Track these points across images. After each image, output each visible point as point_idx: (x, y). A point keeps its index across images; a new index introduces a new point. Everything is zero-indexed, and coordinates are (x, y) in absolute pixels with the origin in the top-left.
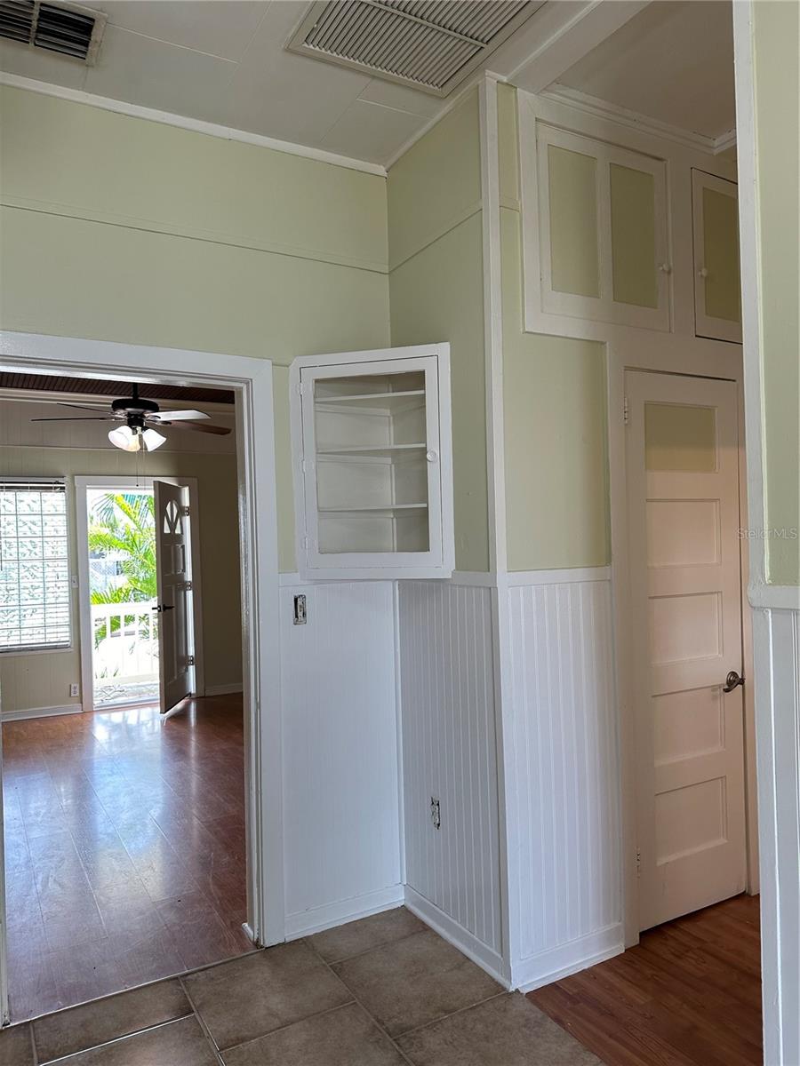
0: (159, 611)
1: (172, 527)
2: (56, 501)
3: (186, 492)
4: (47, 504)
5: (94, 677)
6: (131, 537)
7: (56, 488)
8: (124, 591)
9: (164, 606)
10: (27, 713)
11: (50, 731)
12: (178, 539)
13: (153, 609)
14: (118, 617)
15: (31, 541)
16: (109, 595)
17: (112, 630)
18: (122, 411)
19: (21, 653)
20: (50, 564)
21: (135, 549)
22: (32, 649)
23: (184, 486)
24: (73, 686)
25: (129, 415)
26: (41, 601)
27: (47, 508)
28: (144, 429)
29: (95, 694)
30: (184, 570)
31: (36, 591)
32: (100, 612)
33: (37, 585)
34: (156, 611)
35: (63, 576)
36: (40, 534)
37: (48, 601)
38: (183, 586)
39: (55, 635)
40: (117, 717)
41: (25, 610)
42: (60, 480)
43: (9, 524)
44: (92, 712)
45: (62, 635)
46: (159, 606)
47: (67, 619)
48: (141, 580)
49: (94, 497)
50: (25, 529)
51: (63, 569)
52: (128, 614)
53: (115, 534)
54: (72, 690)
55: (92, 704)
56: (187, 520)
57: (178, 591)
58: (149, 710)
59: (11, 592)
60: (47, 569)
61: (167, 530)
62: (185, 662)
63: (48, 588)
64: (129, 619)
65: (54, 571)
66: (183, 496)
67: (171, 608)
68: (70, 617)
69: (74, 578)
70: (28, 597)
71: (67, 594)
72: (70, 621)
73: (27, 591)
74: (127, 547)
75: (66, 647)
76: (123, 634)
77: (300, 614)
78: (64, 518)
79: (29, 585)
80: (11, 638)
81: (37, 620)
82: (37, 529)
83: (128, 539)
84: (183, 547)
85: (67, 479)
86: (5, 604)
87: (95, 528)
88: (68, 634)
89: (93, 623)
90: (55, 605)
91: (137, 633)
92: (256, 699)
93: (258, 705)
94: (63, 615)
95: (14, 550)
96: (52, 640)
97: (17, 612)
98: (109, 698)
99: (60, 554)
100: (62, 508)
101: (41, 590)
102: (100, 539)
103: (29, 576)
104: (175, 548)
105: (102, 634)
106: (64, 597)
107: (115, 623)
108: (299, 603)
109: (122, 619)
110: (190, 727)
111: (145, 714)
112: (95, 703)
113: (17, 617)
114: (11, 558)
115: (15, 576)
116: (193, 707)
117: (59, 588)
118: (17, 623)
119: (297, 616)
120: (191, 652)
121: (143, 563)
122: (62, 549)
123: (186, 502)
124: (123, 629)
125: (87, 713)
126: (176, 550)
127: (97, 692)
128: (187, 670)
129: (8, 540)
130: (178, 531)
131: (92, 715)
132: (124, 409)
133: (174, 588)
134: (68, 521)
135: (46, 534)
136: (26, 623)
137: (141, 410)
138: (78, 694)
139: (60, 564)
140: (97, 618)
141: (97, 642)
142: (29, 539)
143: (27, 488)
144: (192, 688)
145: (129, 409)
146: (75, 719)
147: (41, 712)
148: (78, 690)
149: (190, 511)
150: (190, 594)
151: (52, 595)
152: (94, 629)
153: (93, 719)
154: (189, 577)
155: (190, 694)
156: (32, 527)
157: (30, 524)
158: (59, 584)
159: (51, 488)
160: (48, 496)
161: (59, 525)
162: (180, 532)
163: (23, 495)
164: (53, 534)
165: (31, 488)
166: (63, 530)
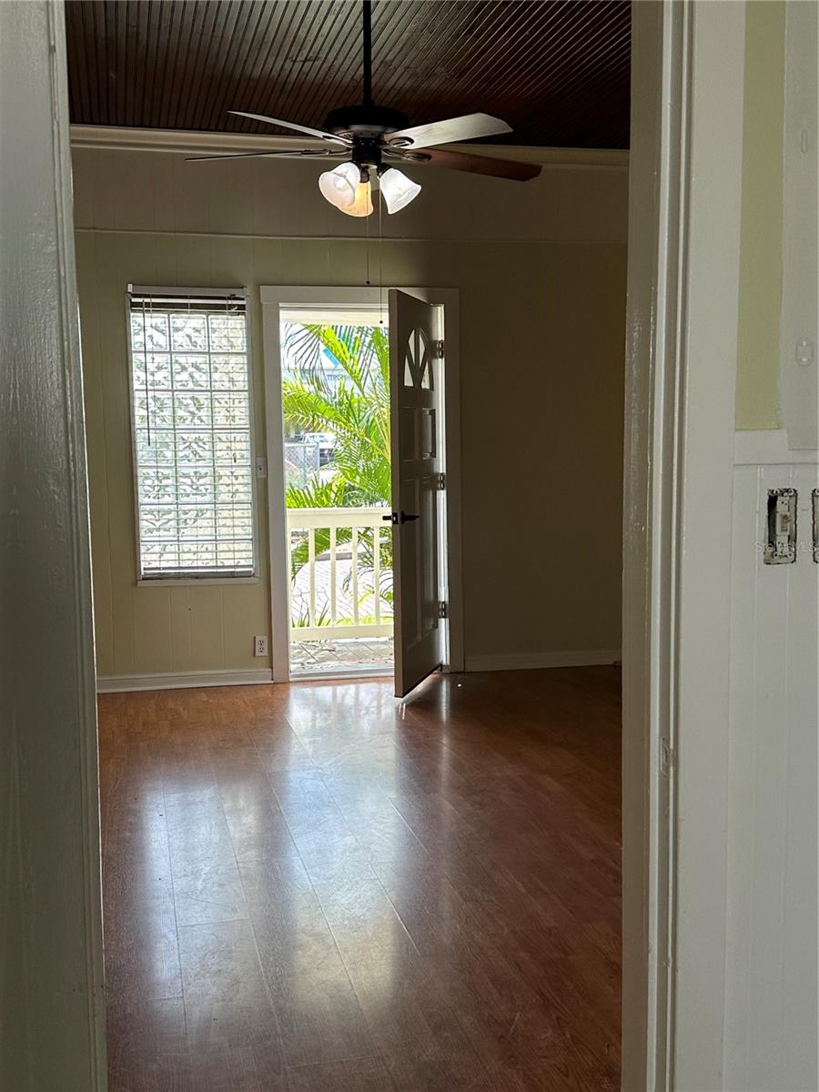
0: (394, 523)
1: (417, 378)
2: (231, 329)
3: (439, 313)
4: (216, 334)
5: (291, 625)
6: (345, 401)
7: (231, 307)
8: (335, 489)
9: (402, 514)
10: (192, 679)
11: (222, 712)
12: (425, 397)
13: (385, 518)
14: (327, 531)
15: (193, 398)
16: (312, 493)
17: (317, 551)
18: (343, 132)
19: (181, 582)
20: (224, 437)
21: (353, 421)
22: (197, 576)
23: (437, 303)
24: (258, 638)
25: (356, 139)
26: (208, 498)
27: (218, 342)
28: (383, 168)
29: (292, 652)
30: (434, 454)
31: (202, 481)
32: (298, 522)
33: (203, 471)
34: (389, 523)
35: (242, 457)
36: (205, 385)
37: (222, 498)
38: (433, 482)
39: (230, 555)
40: (325, 692)
41: (185, 513)
42: (238, 293)
43: (159, 368)
44: (287, 683)
45: (241, 556)
46: (394, 514)
47: (250, 530)
48: (360, 470)
49: (292, 322)
50: (184, 376)
51: (243, 445)
52: (343, 526)
53: (322, 394)
54: (258, 647)
55: (287, 670)
56: (440, 365)
57: (424, 489)
58: (373, 686)
59: (165, 482)
60: (219, 446)
61: (408, 382)
62: (433, 610)
63: (220, 477)
64: (344, 535)
65: (229, 448)
66: (434, 320)
67: (413, 518)
68: (254, 526)
69: (260, 460)
70: (189, 490)
71: (249, 488)
72: (254, 533)
73: (188, 481)
74: (339, 416)
75: (248, 575)
76: (333, 557)
77: (782, 538)
78: (244, 359)
79: (191, 472)
80: (165, 557)
81: (204, 528)
82: (202, 378)
83: (341, 403)
84: (433, 413)
85: (248, 291)
86: (156, 501)
87: (291, 381)
88: (251, 554)
89: (289, 538)
90: (230, 506)
91: (355, 556)
92: (665, 740)
93: (671, 758)
94: (241, 522)
95: (167, 413)
96: (227, 563)
97: (172, 516)
98: (312, 660)
99: (237, 421)
100: (240, 342)
101: (208, 480)
102: (301, 403)
103: (191, 456)
104: (421, 414)
105: (302, 556)
106: (245, 493)
107: (322, 541)
108: (781, 508)
109: (333, 535)
110: (441, 722)
111: (367, 692)
112: (292, 667)
113: (173, 523)
114: (164, 425)
115: (169, 454)
116: (445, 688)
117: (237, 478)
118: (173, 532)
119: (772, 542)
120: (443, 595)
121: (364, 443)
122: (241, 413)
123: (439, 333)
124: (334, 550)
125: (280, 685)
126: (421, 415)
127: (295, 648)
128: (436, 626)
129: (158, 394)
130: (425, 385)
131: (288, 689)
132: (347, 128)
133: (417, 482)
134: (251, 364)
135: (217, 386)
136: (187, 533)
137: (377, 129)
138: (265, 653)
139: (238, 437)
140: (294, 530)
141: (294, 569)
142: (191, 394)
143: (185, 306)
144: (444, 656)
145: (356, 128)
146: (261, 694)
147: (211, 677)
148: (265, 646)
149: (446, 350)
150: (442, 495)
151: (227, 489)
152: (291, 548)
153: (288, 695)
154: (441, 466)
155: (441, 665)
156: (197, 375)
157: (191, 369)
158: (238, 472)
159: (223, 307)
160: (218, 321)
161: (236, 371)
162: (428, 388)
163: (179, 320)
164: (227, 385)
165: (193, 306)
166: (242, 380)
